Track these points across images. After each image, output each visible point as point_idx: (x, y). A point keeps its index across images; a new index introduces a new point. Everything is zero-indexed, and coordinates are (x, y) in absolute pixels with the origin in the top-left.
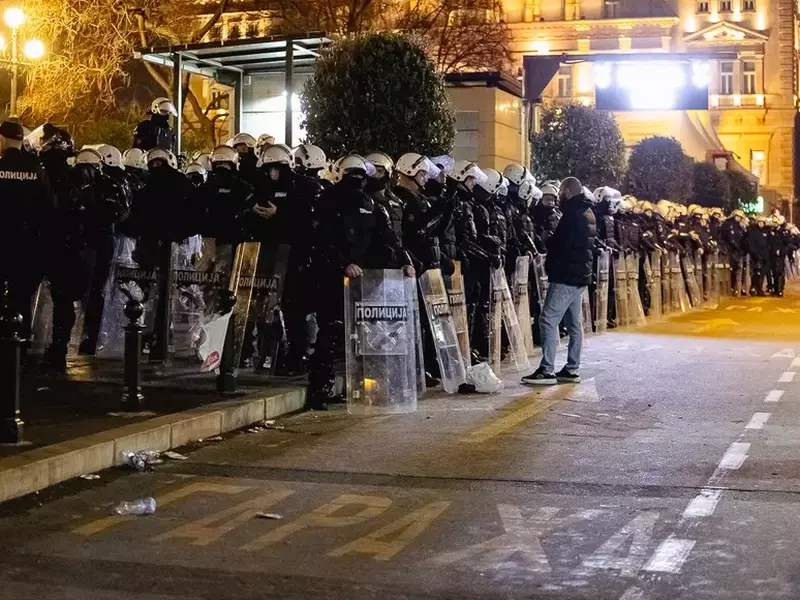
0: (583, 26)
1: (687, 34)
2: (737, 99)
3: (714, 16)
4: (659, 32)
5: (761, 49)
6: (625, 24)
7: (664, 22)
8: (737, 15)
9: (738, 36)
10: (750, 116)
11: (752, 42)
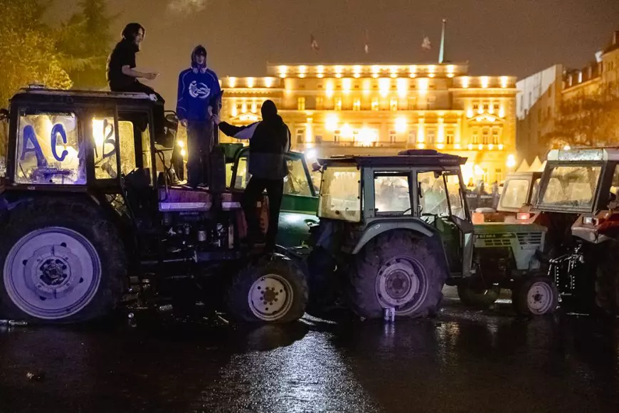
0: (422, 113)
1: (468, 118)
2: (491, 146)
3: (481, 110)
4: (457, 117)
5: (501, 125)
6: (441, 113)
7: (459, 113)
8: (491, 110)
9: (491, 120)
10: (496, 154)
11: (498, 122)
